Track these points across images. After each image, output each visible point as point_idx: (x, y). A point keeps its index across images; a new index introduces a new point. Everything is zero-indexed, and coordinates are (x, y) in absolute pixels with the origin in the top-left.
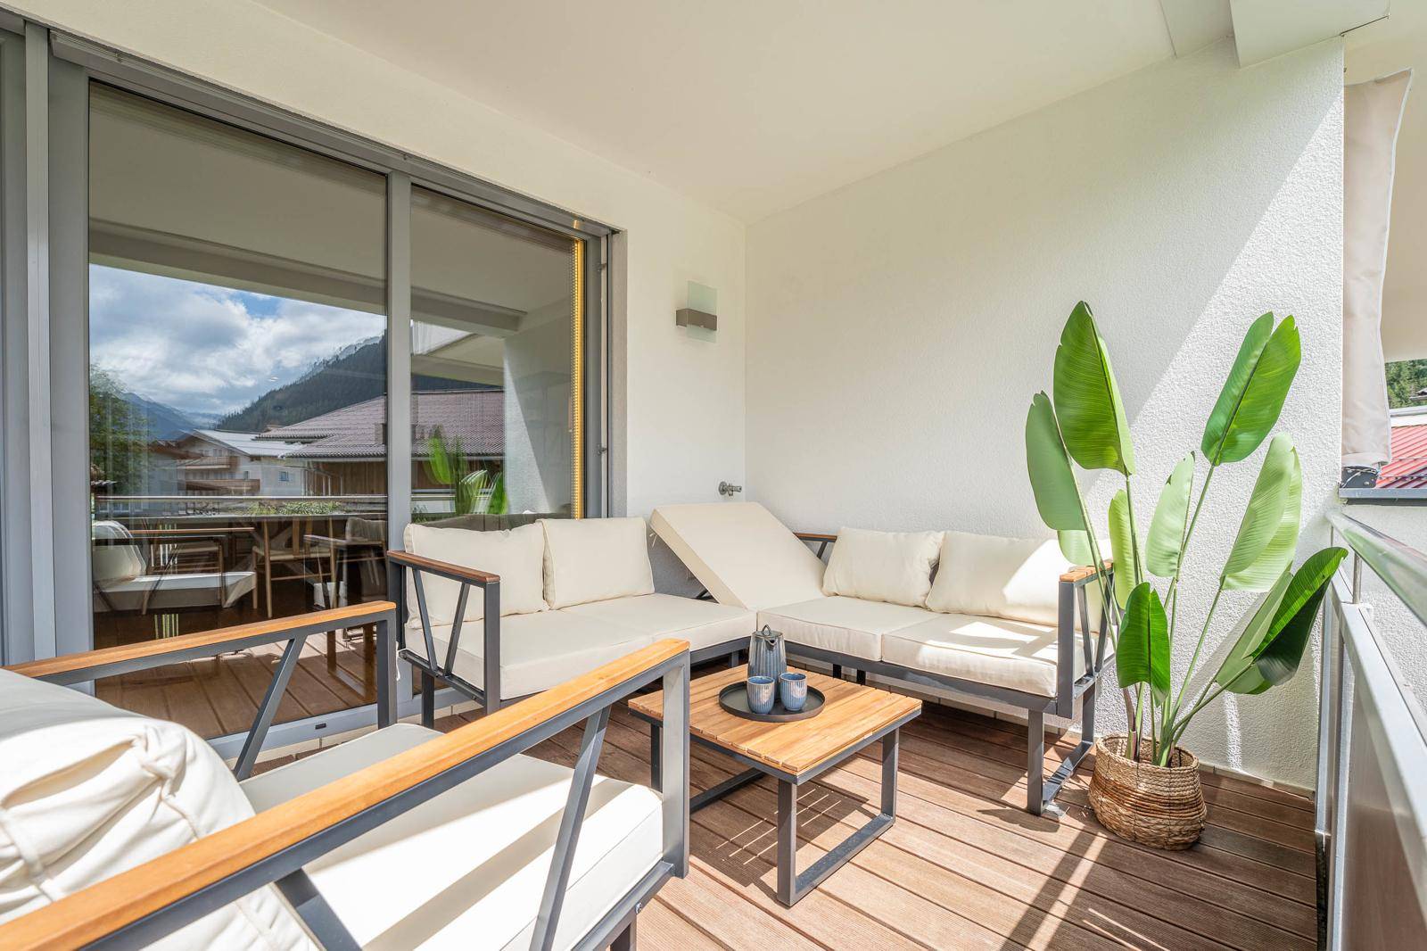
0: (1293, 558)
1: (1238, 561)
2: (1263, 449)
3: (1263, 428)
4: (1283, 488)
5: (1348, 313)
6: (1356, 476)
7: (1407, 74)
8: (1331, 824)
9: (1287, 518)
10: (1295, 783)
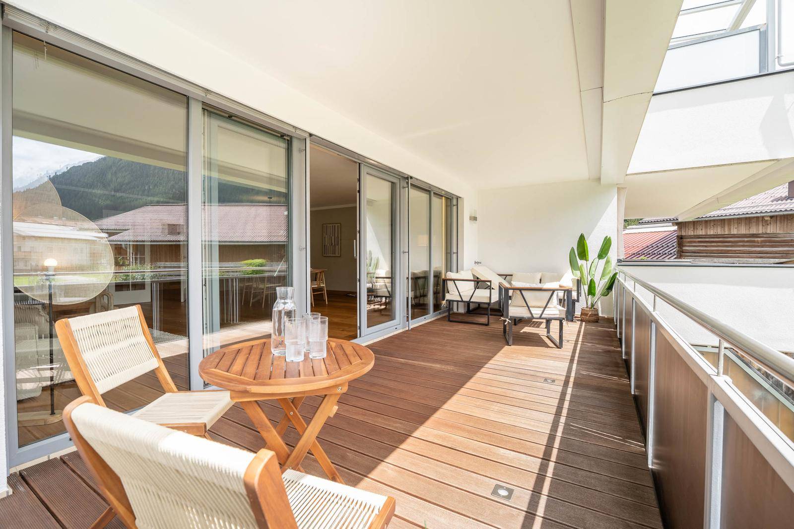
0: (611, 275)
1: (603, 275)
2: (606, 258)
3: (607, 254)
4: (609, 264)
5: (618, 230)
6: (619, 261)
7: (626, 188)
8: (617, 322)
9: (610, 269)
10: (610, 316)
